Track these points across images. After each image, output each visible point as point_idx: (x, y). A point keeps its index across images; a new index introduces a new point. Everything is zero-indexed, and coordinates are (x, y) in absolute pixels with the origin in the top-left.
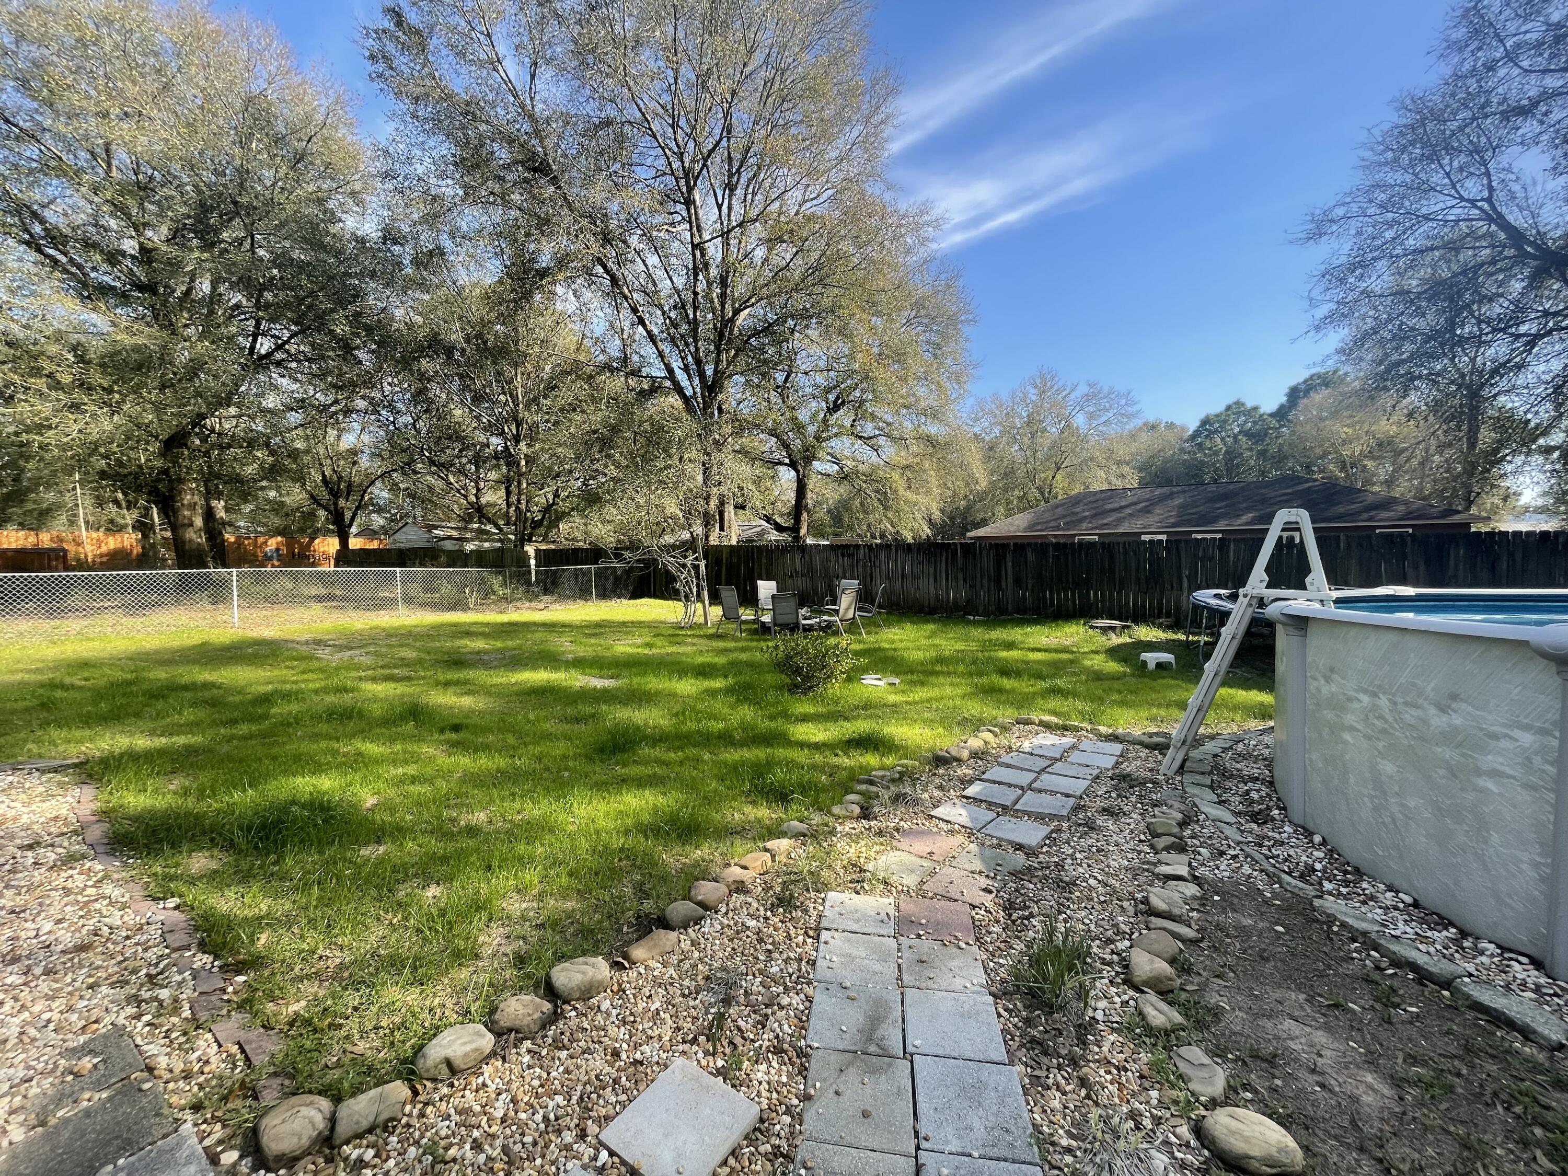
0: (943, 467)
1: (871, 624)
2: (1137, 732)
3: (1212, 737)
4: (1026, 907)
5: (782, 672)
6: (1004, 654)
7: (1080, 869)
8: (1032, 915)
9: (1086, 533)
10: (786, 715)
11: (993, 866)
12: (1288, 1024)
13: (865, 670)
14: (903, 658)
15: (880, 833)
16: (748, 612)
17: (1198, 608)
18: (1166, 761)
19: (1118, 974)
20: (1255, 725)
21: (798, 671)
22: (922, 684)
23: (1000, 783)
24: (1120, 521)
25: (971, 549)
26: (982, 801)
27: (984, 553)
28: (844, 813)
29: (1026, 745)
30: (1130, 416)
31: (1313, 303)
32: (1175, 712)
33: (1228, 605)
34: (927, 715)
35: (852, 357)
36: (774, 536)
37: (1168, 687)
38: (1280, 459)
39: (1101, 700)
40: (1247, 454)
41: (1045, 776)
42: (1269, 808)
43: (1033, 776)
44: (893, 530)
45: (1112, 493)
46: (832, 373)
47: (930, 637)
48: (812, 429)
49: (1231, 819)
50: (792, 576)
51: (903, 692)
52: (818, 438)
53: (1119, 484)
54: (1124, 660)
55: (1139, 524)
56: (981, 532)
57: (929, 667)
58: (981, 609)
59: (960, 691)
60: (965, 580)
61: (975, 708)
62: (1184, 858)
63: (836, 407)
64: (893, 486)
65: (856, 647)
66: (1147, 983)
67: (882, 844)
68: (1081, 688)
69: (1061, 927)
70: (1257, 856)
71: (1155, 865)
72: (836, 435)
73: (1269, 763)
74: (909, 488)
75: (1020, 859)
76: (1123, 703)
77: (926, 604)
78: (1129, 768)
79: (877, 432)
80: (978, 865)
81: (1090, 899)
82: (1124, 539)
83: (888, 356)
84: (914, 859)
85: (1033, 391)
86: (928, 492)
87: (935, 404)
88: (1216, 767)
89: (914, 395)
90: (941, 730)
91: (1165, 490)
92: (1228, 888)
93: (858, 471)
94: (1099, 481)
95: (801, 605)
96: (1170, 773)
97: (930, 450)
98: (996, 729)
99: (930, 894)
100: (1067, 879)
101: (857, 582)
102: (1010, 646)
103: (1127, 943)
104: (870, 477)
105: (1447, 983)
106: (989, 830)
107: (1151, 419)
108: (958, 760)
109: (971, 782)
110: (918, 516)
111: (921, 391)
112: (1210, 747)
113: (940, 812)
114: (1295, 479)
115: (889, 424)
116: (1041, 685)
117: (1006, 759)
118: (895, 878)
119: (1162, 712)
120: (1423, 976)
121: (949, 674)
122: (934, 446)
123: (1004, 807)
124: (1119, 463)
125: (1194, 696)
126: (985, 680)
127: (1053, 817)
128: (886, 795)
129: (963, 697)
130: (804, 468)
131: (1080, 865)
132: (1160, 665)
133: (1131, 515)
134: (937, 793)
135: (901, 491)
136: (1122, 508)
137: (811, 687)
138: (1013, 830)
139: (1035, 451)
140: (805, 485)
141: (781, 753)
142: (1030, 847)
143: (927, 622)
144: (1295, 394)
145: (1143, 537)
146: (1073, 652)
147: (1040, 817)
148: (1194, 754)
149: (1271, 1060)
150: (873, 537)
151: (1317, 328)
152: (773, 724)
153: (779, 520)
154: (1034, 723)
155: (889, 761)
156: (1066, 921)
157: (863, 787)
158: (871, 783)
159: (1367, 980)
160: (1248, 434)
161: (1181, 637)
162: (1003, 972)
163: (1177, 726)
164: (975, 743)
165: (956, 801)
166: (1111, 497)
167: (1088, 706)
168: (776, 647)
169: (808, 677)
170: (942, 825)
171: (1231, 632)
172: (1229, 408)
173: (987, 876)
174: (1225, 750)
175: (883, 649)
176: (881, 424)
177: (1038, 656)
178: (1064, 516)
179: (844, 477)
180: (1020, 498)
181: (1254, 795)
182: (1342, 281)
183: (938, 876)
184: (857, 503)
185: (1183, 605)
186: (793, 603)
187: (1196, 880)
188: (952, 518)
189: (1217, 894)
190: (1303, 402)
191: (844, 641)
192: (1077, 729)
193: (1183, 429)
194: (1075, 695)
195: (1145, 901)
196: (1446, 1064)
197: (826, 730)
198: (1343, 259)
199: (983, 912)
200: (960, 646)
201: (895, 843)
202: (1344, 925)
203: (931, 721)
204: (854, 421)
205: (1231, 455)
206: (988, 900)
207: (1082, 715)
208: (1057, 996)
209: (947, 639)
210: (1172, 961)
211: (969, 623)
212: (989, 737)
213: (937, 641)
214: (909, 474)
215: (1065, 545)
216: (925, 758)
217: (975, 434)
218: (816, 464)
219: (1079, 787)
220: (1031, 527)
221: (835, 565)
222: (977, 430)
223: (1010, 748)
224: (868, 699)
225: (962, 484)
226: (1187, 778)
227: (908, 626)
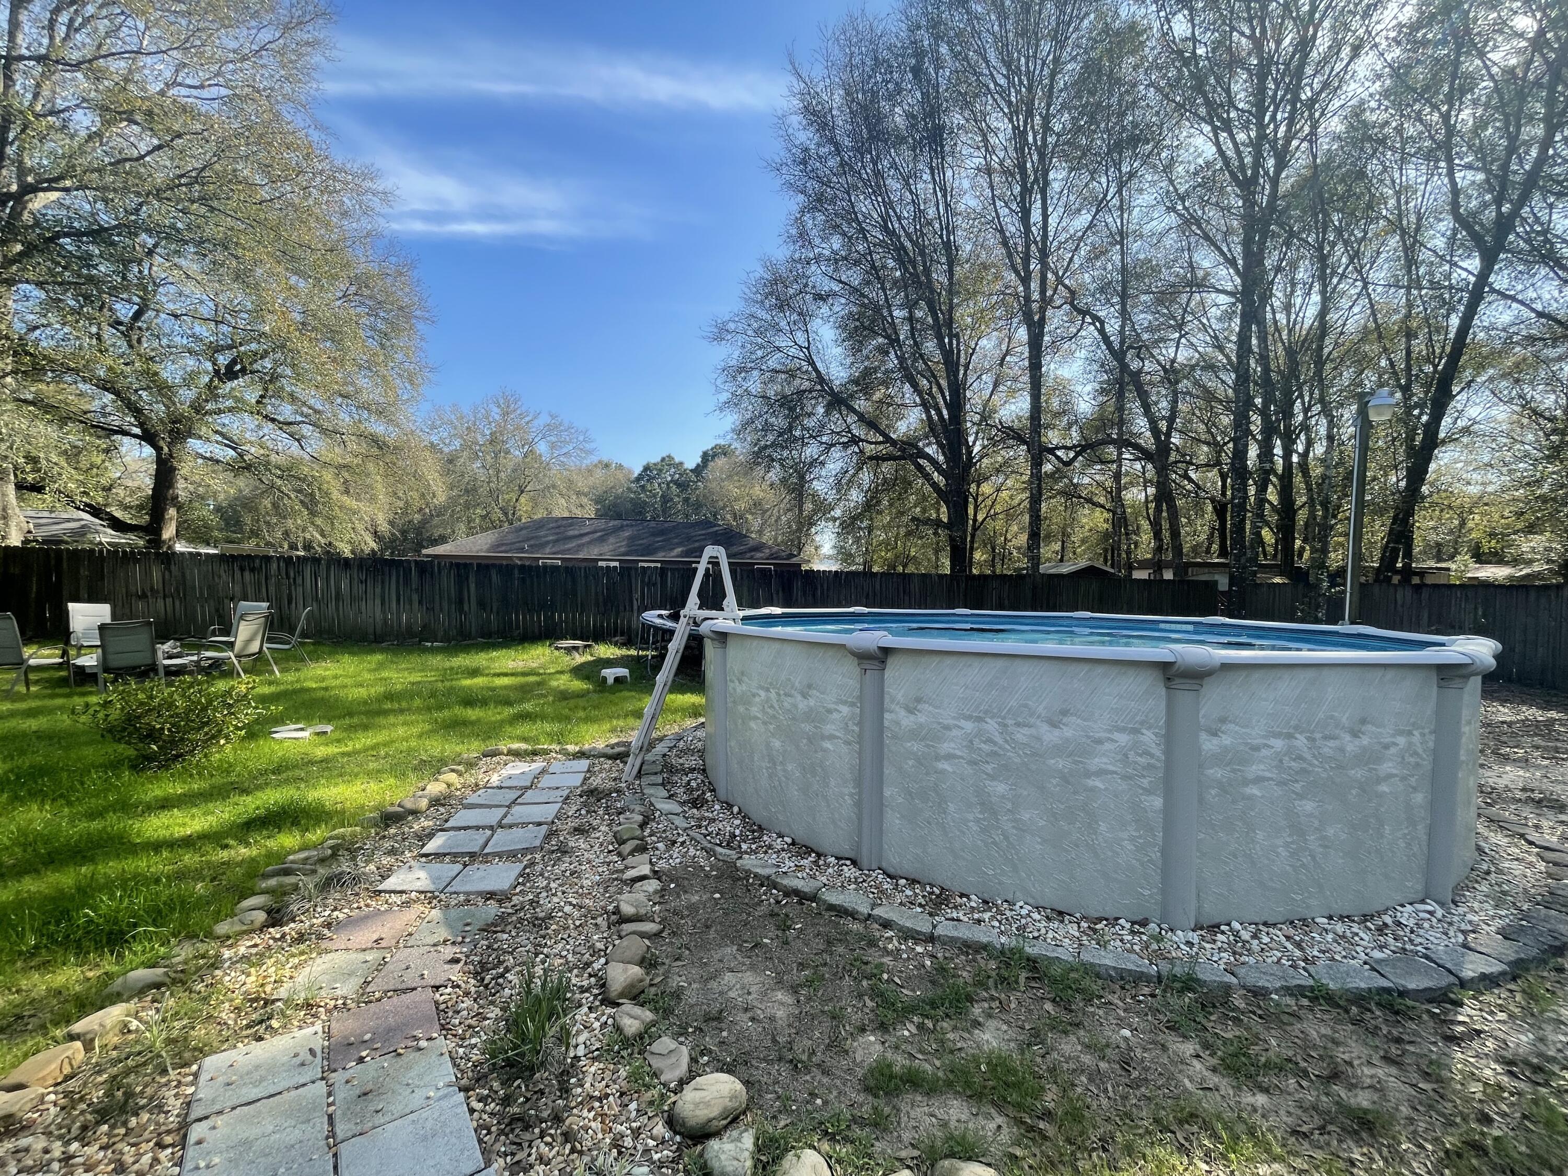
0: (390, 471)
1: (286, 659)
2: (600, 745)
3: (661, 739)
4: (501, 963)
5: (119, 741)
6: (467, 682)
7: (556, 900)
8: (507, 970)
9: (549, 557)
10: (125, 807)
11: (461, 928)
12: (728, 977)
13: (279, 720)
14: (337, 699)
15: (301, 938)
16: (46, 652)
17: (648, 627)
18: (627, 768)
19: (596, 996)
20: (690, 723)
21: (152, 735)
22: (366, 728)
23: (465, 828)
24: (580, 547)
25: (427, 568)
26: (445, 855)
27: (444, 573)
28: (238, 928)
29: (495, 779)
30: (590, 452)
31: (718, 391)
32: (631, 721)
33: (669, 624)
34: (372, 766)
35: (258, 313)
36: (107, 537)
37: (625, 699)
38: (698, 506)
39: (568, 719)
40: (676, 499)
41: (516, 809)
42: (704, 793)
43: (503, 811)
44: (323, 541)
45: (572, 521)
46: (224, 328)
47: (375, 670)
48: (186, 395)
49: (678, 809)
50: (144, 596)
51: (338, 741)
52: (197, 407)
53: (579, 513)
54: (587, 678)
55: (596, 551)
56: (440, 550)
57: (375, 706)
58: (441, 634)
59: (415, 730)
60: (420, 602)
61: (436, 747)
62: (646, 857)
63: (230, 374)
64: (325, 486)
65: (266, 690)
66: (622, 995)
67: (302, 953)
68: (549, 710)
69: (539, 971)
70: (699, 837)
71: (622, 871)
72: (230, 410)
73: (702, 753)
74: (347, 492)
75: (492, 909)
76: (588, 720)
77: (371, 630)
78: (595, 782)
79: (299, 418)
80: (443, 933)
81: (566, 928)
82: (584, 564)
83: (314, 329)
84: (353, 956)
85: (496, 410)
86: (373, 499)
87: (382, 400)
88: (665, 766)
89: (353, 384)
90: (392, 781)
91: (617, 522)
92: (681, 873)
93: (268, 463)
94: (561, 508)
95: (163, 637)
96: (630, 779)
97: (375, 451)
98: (460, 768)
99: (377, 995)
100: (542, 915)
101: (265, 605)
102: (474, 672)
103: (603, 960)
104: (289, 471)
105: (814, 898)
106: (456, 886)
107: (605, 459)
108: (415, 813)
109: (431, 836)
110: (360, 527)
111: (363, 382)
112: (660, 748)
113: (391, 883)
114: (707, 524)
115: (316, 411)
116: (509, 711)
117: (473, 799)
118: (323, 993)
119: (621, 723)
120: (802, 897)
121: (402, 711)
122: (380, 448)
123: (472, 855)
124: (578, 494)
125: (648, 704)
126: (446, 713)
127: (526, 851)
128: (309, 883)
129: (420, 736)
130: (170, 445)
131: (555, 895)
132: (617, 680)
133: (590, 543)
134: (386, 860)
135: (335, 494)
136: (582, 535)
137: (177, 756)
138: (482, 879)
139: (498, 472)
140: (173, 470)
141: (111, 868)
142: (503, 892)
143: (372, 652)
144: (707, 458)
145: (600, 564)
146: (539, 674)
147: (512, 855)
148: (649, 757)
149: (718, 1018)
150: (293, 547)
151: (721, 410)
152: (96, 825)
153: (118, 514)
154: (501, 753)
155: (314, 836)
156: (543, 962)
157: (273, 882)
158: (287, 872)
159: (773, 915)
160: (676, 482)
161: (633, 652)
162: (476, 1056)
163: (636, 733)
164: (435, 788)
165: (412, 863)
166: (571, 525)
167: (556, 727)
168: (107, 704)
169: (173, 743)
170: (394, 898)
171: (675, 646)
172: (663, 460)
173: (454, 943)
174: (671, 749)
175: (309, 690)
176: (305, 409)
177: (505, 681)
178: (528, 539)
179: (242, 466)
180: (483, 517)
181: (693, 784)
182: (734, 377)
183: (390, 967)
184: (267, 503)
185: (634, 626)
186: (143, 638)
187: (656, 874)
188: (404, 532)
189: (672, 881)
190: (711, 464)
191: (242, 684)
192: (546, 752)
193: (630, 472)
194: (543, 717)
195: (617, 911)
196: (819, 960)
197: (205, 814)
198: (734, 363)
199: (449, 990)
200: (416, 677)
201: (324, 944)
202: (756, 876)
203: (378, 771)
204: (262, 397)
205: (666, 499)
206: (455, 973)
207: (552, 736)
208: (538, 1053)
209: (399, 671)
210: (641, 962)
211: (426, 650)
212: (452, 777)
213: (385, 674)
214: (346, 475)
215: (530, 567)
216: (370, 820)
217: (432, 443)
218: (193, 444)
219: (549, 812)
220: (495, 547)
221: (226, 580)
222: (435, 439)
223: (477, 785)
224: (283, 759)
225: (415, 495)
226: (645, 780)
227: (346, 659)
